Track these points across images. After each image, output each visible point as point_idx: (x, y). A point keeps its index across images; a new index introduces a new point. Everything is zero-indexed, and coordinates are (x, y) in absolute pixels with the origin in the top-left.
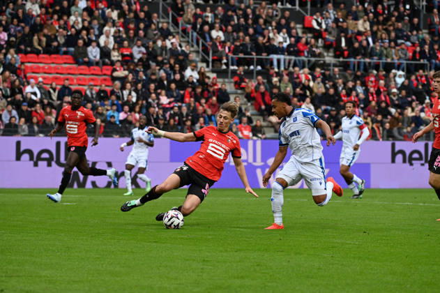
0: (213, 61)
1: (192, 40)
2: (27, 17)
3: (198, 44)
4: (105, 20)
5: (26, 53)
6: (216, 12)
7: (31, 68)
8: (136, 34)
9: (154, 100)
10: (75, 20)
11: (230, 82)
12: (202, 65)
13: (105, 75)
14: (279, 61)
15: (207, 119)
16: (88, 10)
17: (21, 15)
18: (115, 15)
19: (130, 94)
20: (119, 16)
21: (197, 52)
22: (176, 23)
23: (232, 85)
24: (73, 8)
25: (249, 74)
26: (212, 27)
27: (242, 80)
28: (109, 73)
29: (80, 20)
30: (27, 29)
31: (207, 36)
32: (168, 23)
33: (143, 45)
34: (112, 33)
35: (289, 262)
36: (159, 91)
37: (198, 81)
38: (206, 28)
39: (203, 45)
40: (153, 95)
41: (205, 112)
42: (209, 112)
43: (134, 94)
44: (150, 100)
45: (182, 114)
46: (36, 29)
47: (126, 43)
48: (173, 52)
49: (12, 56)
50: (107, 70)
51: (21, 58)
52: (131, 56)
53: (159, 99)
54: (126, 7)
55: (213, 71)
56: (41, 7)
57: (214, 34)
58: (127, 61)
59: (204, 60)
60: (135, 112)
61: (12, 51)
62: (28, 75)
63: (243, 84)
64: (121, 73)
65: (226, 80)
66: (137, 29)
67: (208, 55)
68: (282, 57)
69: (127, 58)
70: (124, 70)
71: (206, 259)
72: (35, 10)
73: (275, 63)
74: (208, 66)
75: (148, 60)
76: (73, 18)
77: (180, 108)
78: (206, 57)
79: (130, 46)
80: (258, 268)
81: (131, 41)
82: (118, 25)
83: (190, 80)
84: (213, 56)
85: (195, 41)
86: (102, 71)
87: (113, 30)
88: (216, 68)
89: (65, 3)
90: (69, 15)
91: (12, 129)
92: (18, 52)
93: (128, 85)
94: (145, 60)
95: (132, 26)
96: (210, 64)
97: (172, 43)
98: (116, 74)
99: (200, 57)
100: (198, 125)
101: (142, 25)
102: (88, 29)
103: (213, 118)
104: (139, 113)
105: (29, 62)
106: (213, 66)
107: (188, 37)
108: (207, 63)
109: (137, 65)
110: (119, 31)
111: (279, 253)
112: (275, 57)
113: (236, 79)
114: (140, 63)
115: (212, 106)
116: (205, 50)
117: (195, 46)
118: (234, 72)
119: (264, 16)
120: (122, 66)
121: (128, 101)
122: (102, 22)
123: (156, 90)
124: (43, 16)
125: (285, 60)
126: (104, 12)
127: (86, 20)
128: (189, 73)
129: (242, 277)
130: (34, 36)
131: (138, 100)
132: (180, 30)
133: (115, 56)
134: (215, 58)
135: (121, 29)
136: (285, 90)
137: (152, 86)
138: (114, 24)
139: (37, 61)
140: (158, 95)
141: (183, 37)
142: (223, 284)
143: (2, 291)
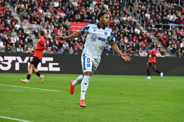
2: (73, 7)
4: (104, 9)
5: (72, 21)
6: (148, 7)
7: (74, 27)
8: (116, 15)
9: (122, 41)
11: (152, 34)
12: (142, 28)
14: (172, 26)
15: (143, 49)
17: (71, 6)
18: (107, 7)
20: (109, 8)
21: (140, 22)
23: (153, 35)
24: (91, 4)
25: (160, 31)
26: (146, 12)
27: (157, 33)
29: (93, 9)
30: (73, 13)
31: (143, 16)
32: (128, 11)
33: (118, 19)
35: (176, 105)
37: (140, 33)
38: (143, 13)
40: (122, 39)
41: (142, 45)
42: (144, 46)
44: (121, 41)
45: (133, 46)
46: (76, 12)
47: (112, 18)
48: (130, 22)
49: (68, 23)
52: (114, 23)
54: (111, 3)
55: (146, 30)
56: (78, 3)
57: (146, 15)
61: (67, 21)
62: (73, 30)
63: (158, 35)
65: (151, 33)
66: (116, 13)
68: (173, 25)
69: (112, 24)
71: (143, 103)
72: (76, 4)
73: (171, 27)
74: (144, 28)
76: (90, 8)
77: (132, 44)
78: (143, 24)
79: (113, 20)
80: (163, 107)
81: (114, 17)
82: (108, 11)
83: (137, 33)
84: (146, 23)
85: (139, 18)
89: (88, 2)
90: (89, 6)
92: (69, 21)
94: (119, 25)
95: (114, 11)
96: (145, 27)
97: (129, 19)
99: (141, 24)
100: (140, 51)
101: (118, 11)
102: (96, 12)
103: (146, 48)
105: (73, 25)
106: (146, 28)
107: (136, 16)
108: (143, 26)
109: (116, 27)
111: (172, 102)
112: (170, 25)
113: (155, 33)
115: (145, 43)
116: (143, 21)
117: (139, 20)
118: (154, 30)
119: (166, 8)
120: (110, 27)
122: (102, 10)
123: (123, 37)
124: (79, 7)
125: (174, 26)
126: (103, 6)
127: (96, 9)
128: (136, 30)
129: (157, 111)
130: (76, 15)
131: (116, 41)
132: (133, 13)
134: (147, 24)
135: (110, 12)
136: (174, 37)
137: (122, 35)
139: (76, 25)
140: (124, 39)
141: (134, 16)
142: (150, 113)
143: (63, 114)
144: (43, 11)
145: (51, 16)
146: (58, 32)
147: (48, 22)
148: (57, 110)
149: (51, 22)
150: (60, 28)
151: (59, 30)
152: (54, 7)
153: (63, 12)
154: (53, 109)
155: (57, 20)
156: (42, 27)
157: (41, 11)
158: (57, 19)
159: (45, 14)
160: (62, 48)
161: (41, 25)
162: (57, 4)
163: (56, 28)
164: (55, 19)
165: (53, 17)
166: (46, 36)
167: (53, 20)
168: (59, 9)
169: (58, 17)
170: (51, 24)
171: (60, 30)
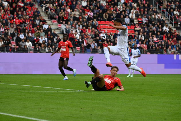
0: (175, 23)
1: (166, 15)
2: (101, 6)
3: (168, 17)
4: (132, 7)
5: (101, 21)
6: (176, 4)
7: (103, 26)
8: (144, 13)
9: (151, 39)
10: (120, 7)
12: (170, 25)
13: (132, 29)
15: (172, 47)
16: (125, 3)
17: (98, 6)
18: (135, 5)
19: (142, 37)
20: (137, 6)
21: (168, 20)
22: (160, 8)
24: (119, 3)
26: (174, 10)
28: (133, 28)
29: (122, 7)
30: (101, 11)
31: (172, 13)
32: (157, 8)
33: (147, 17)
34: (134, 12)
36: (153, 35)
37: (168, 31)
38: (172, 10)
39: (171, 17)
40: (151, 37)
41: (171, 44)
42: (173, 44)
43: (143, 37)
44: (149, 39)
45: (162, 44)
46: (104, 11)
47: (140, 16)
48: (159, 20)
49: (95, 22)
50: (133, 27)
51: (99, 23)
52: (142, 22)
53: (153, 39)
54: (140, 2)
55: (174, 28)
56: (106, 2)
57: (175, 13)
58: (140, 24)
59: (171, 23)
60: (144, 44)
61: (95, 20)
62: (102, 29)
64: (138, 28)
65: (180, 31)
66: (144, 11)
67: (173, 21)
69: (140, 22)
70: (139, 27)
71: (172, 102)
72: (104, 3)
74: (172, 26)
75: (149, 23)
76: (119, 7)
77: (161, 42)
78: (172, 22)
79: (141, 18)
81: (142, 15)
82: (137, 9)
83: (166, 31)
85: (167, 15)
86: (130, 28)
87: (135, 11)
88: (175, 26)
89: (116, 1)
90: (117, 5)
91: (95, 51)
92: (98, 20)
93: (141, 33)
94: (147, 23)
95: (142, 10)
96: (173, 25)
97: (158, 17)
98: (136, 29)
99: (169, 22)
100: (168, 49)
101: (146, 9)
102: (125, 11)
103: (174, 46)
104: (145, 44)
105: (102, 24)
106: (174, 26)
107: (165, 14)
108: (172, 24)
109: (144, 25)
110: (137, 12)
114: (146, 24)
115: (174, 41)
116: (171, 19)
117: (167, 18)
120: (138, 25)
121: (141, 39)
122: (130, 8)
123: (152, 35)
124: (107, 6)
126: (131, 4)
127: (124, 7)
128: (165, 28)
130: (103, 14)
131: (145, 39)
132: (161, 11)
133: (136, 22)
134: (175, 22)
135: (138, 11)
137: (150, 34)
138: (135, 9)
139: (105, 24)
140: (153, 37)
141: (162, 14)
142: (179, 112)
143: (91, 115)
144: (71, 10)
145: (80, 15)
146: (86, 31)
147: (76, 22)
148: (86, 110)
149: (79, 22)
150: (89, 28)
151: (87, 30)
152: (82, 6)
153: (91, 11)
154: (81, 109)
155: (85, 20)
156: (70, 26)
157: (69, 10)
158: (85, 18)
159: (73, 13)
160: (90, 48)
161: (69, 25)
162: (84, 4)
163: (84, 28)
164: (83, 18)
165: (81, 17)
166: (75, 35)
167: (81, 20)
168: (88, 8)
169: (86, 17)
170: (79, 23)
171: (89, 29)
